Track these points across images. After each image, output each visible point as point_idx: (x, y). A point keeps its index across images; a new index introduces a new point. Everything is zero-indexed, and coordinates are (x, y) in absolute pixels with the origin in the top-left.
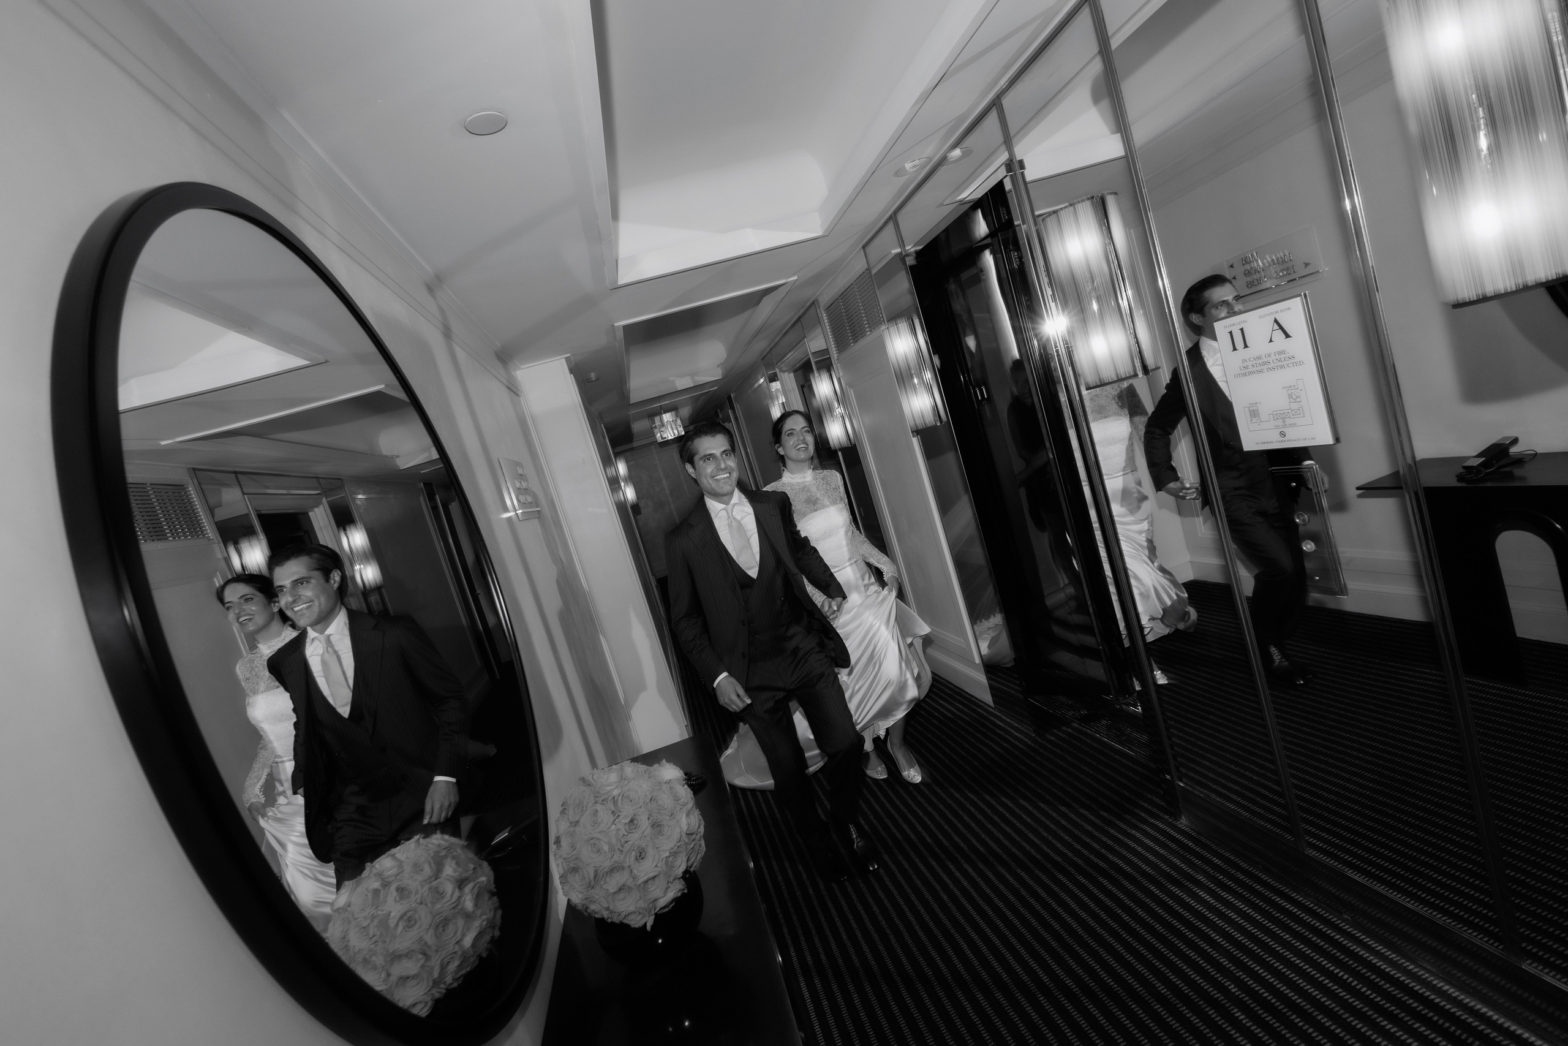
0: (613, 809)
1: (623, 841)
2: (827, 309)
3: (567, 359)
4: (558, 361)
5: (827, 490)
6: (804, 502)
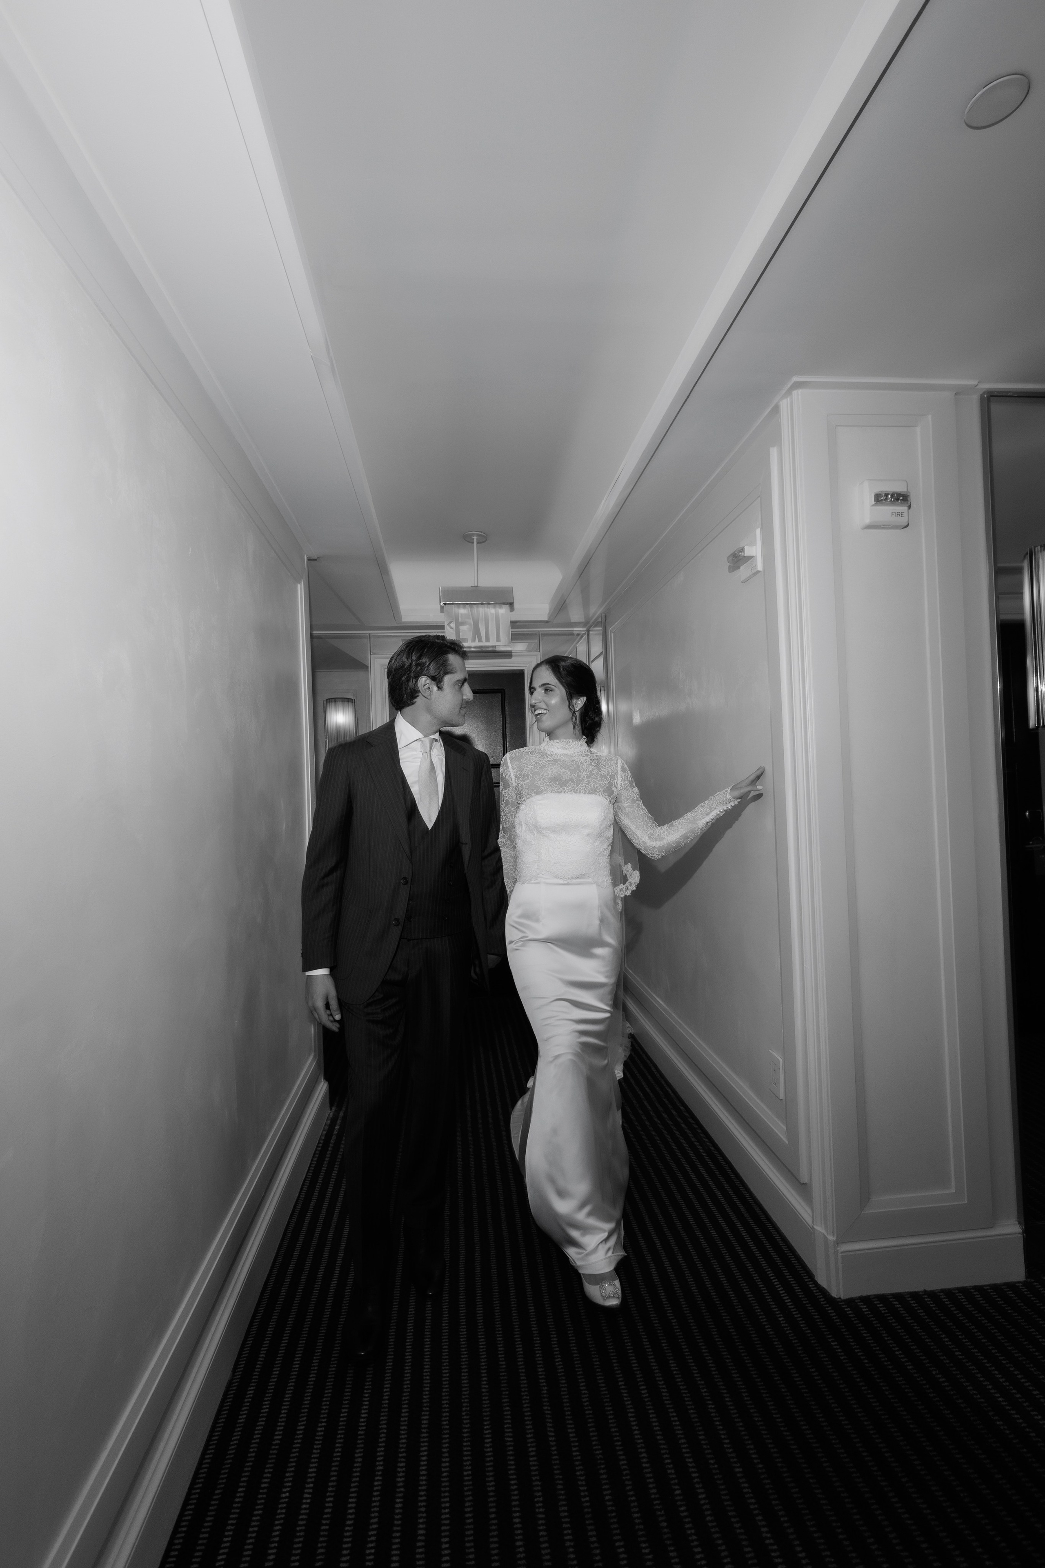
5: (591, 774)
6: (549, 778)
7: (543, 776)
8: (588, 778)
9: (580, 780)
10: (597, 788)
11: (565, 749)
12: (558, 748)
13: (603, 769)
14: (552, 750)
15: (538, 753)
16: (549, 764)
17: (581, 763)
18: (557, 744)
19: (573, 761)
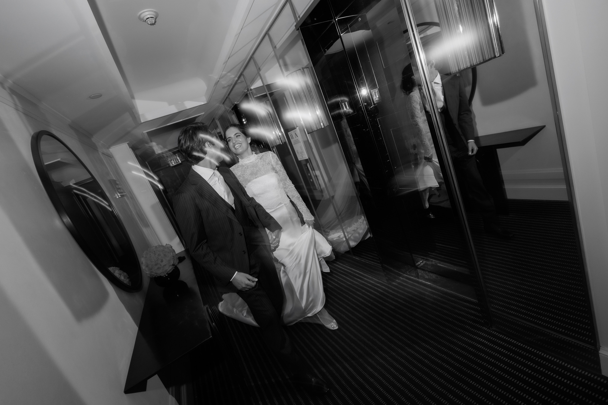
0: (154, 253)
1: (157, 258)
2: (219, 119)
3: (128, 143)
4: (125, 144)
5: (263, 165)
6: (250, 175)
7: (246, 174)
8: (263, 167)
9: (260, 169)
10: (268, 169)
11: (249, 160)
12: (246, 161)
13: (267, 160)
14: (245, 163)
15: (240, 167)
16: (246, 169)
17: (258, 163)
18: (245, 160)
19: (254, 163)
